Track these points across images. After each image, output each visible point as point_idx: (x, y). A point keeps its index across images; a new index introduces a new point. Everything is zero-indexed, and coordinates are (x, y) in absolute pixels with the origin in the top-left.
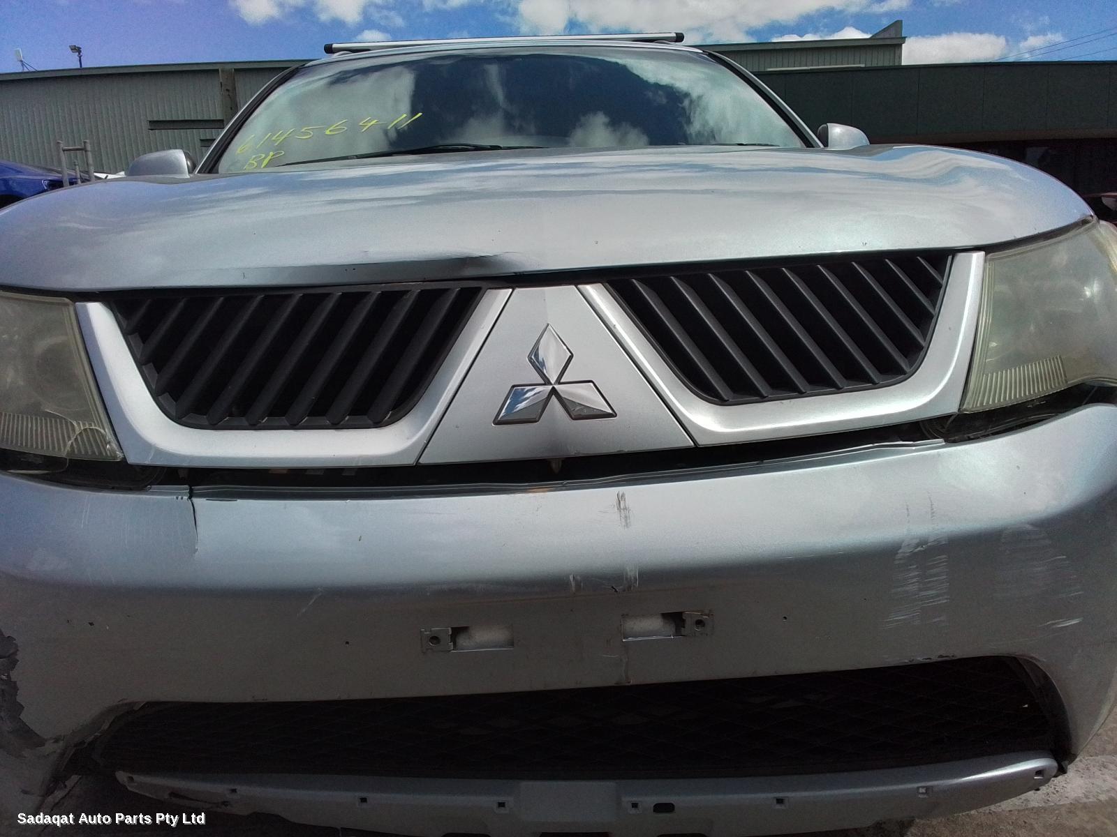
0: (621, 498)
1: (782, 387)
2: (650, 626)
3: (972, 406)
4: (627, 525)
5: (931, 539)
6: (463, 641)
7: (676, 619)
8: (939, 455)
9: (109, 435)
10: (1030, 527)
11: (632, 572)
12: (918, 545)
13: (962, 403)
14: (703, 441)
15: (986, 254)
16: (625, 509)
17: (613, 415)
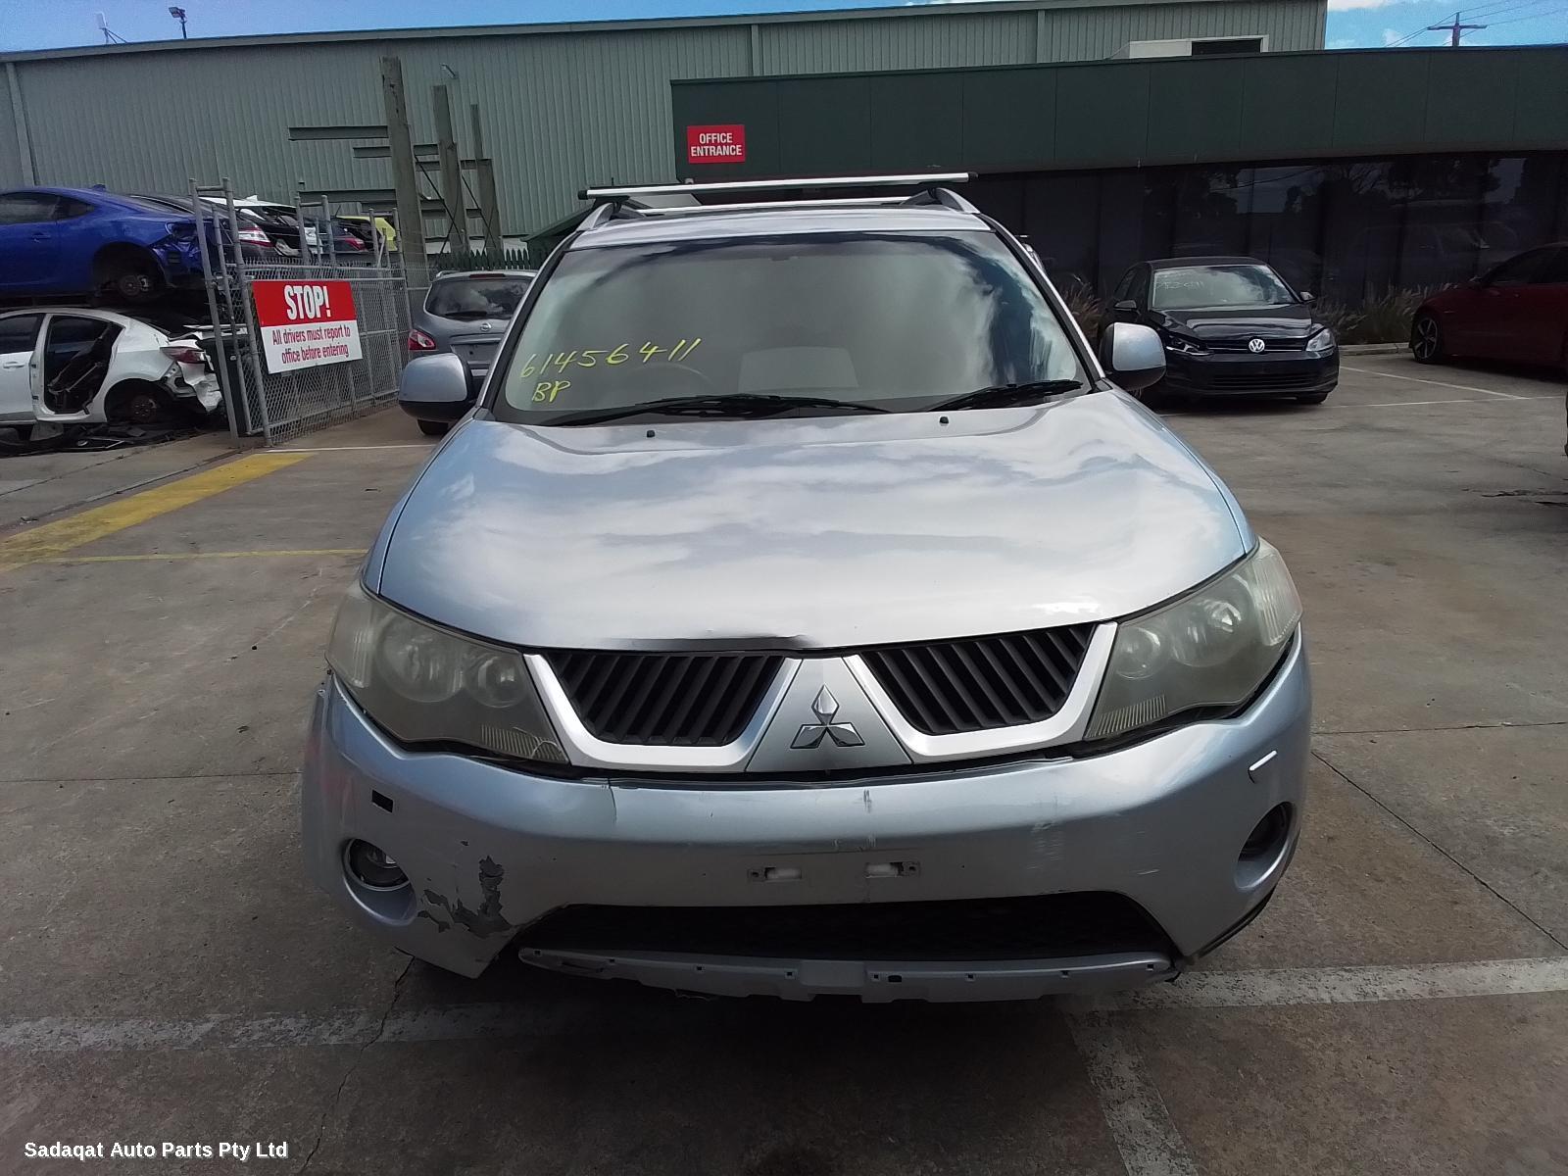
0: (867, 793)
1: (971, 723)
2: (884, 869)
3: (1092, 736)
4: (869, 811)
5: (1054, 822)
6: (771, 875)
7: (899, 866)
8: (1066, 768)
9: (561, 749)
10: (1118, 815)
11: (872, 839)
12: (1045, 825)
13: (1084, 735)
14: (917, 761)
15: (1119, 624)
16: (869, 801)
17: (864, 744)
